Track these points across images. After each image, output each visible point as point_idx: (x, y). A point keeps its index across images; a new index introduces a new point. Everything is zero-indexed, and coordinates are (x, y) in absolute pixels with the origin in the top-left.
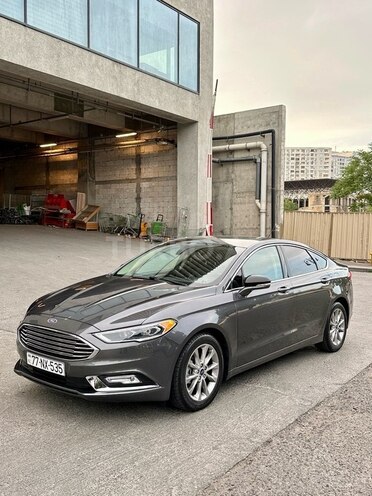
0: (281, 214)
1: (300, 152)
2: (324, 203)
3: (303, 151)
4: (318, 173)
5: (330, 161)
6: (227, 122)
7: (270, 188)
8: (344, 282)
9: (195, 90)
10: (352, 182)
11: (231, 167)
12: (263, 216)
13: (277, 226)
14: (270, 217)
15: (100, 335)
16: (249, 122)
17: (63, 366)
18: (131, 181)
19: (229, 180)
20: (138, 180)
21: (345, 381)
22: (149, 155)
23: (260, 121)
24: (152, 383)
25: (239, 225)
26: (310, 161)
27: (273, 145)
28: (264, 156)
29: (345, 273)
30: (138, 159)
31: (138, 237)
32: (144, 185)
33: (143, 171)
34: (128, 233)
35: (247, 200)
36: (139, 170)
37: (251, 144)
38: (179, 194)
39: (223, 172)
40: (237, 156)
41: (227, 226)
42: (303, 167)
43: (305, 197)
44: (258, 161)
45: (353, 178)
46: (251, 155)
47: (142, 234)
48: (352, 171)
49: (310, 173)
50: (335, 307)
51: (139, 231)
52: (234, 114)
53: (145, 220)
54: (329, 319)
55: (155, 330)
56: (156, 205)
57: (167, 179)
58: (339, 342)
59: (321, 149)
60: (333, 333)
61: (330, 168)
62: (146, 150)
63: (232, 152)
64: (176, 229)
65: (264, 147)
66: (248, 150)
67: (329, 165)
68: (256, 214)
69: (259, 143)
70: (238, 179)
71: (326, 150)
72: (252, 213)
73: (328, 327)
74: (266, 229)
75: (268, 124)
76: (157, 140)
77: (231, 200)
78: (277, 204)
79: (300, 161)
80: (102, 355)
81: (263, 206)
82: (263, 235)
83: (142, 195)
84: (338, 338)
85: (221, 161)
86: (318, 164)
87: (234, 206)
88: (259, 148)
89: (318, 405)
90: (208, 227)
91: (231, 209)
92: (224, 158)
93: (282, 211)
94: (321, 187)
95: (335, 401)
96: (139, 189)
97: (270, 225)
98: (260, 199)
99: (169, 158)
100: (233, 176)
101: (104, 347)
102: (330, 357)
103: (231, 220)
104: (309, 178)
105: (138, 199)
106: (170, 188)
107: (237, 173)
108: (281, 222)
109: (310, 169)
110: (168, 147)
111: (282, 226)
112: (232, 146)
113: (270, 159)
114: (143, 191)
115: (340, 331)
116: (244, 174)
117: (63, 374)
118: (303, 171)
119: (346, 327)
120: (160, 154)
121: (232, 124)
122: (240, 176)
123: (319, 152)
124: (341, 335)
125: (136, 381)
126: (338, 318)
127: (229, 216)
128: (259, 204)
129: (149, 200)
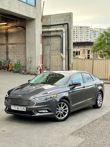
0: (72, 60)
1: (75, 28)
2: (87, 53)
3: (77, 27)
4: (84, 38)
5: (89, 32)
6: (47, 19)
7: (67, 48)
8: (102, 85)
9: (34, 5)
10: (101, 44)
11: (49, 39)
12: (64, 61)
13: (70, 65)
14: (67, 61)
15: (36, 99)
16: (57, 19)
17: (25, 108)
18: (4, 44)
19: (48, 44)
20: (7, 44)
21: (103, 114)
22: (12, 33)
23: (62, 19)
24: (51, 112)
25: (53, 64)
26: (80, 32)
27: (68, 29)
28: (64, 34)
29: (102, 82)
30: (7, 35)
31: (8, 70)
32: (10, 46)
33: (9, 40)
34: (3, 69)
35: (57, 53)
36: (7, 40)
37: (58, 29)
38: (27, 51)
39: (46, 41)
40: (52, 34)
41: (48, 65)
42: (77, 36)
43: (78, 50)
44: (62, 36)
45: (101, 43)
46: (58, 33)
47: (10, 69)
48: (100, 40)
49: (80, 39)
50: (99, 93)
51: (8, 68)
52: (50, 15)
53: (11, 63)
54: (97, 97)
55: (51, 97)
56: (16, 56)
57: (21, 44)
58: (100, 105)
59: (85, 27)
60: (98, 102)
61: (89, 36)
62: (10, 30)
63: (50, 32)
64: (26, 66)
65: (64, 30)
66: (57, 31)
67: (89, 35)
68: (61, 60)
69: (62, 29)
70: (53, 44)
71: (87, 28)
72: (59, 59)
73: (97, 100)
74: (66, 66)
75: (65, 21)
76: (16, 27)
77: (50, 54)
78: (70, 55)
79: (75, 33)
80: (38, 104)
81: (64, 56)
82: (64, 69)
83: (9, 51)
84: (100, 104)
85: (45, 36)
86: (84, 34)
87: (51, 56)
88: (62, 31)
89: (96, 120)
90: (41, 65)
91: (50, 57)
92: (46, 35)
93: (72, 58)
94: (85, 45)
95: (101, 119)
96: (7, 48)
97: (67, 64)
98: (62, 53)
99: (22, 34)
100: (50, 43)
101: (38, 102)
102: (98, 110)
103: (50, 62)
104: (80, 41)
105: (7, 53)
106: (22, 48)
107: (52, 42)
108: (72, 63)
109: (80, 36)
110: (21, 30)
111: (72, 65)
112: (50, 30)
113: (67, 36)
114: (9, 49)
115: (101, 101)
116: (55, 42)
117: (25, 111)
118: (77, 38)
119: (102, 100)
120: (17, 32)
121: (49, 20)
122: (53, 43)
123: (84, 28)
124: (101, 103)
125: (47, 111)
126: (100, 97)
127: (49, 60)
128: (62, 55)
129: (13, 53)
